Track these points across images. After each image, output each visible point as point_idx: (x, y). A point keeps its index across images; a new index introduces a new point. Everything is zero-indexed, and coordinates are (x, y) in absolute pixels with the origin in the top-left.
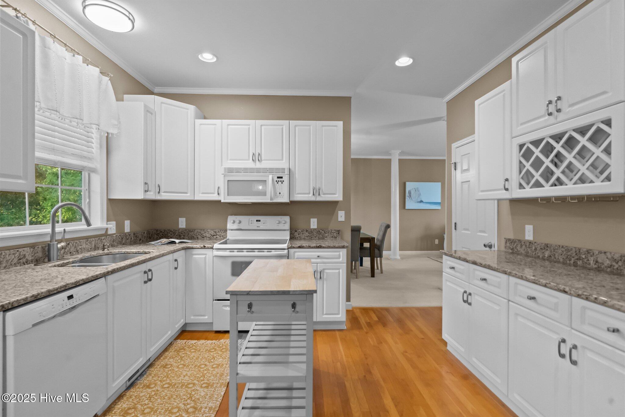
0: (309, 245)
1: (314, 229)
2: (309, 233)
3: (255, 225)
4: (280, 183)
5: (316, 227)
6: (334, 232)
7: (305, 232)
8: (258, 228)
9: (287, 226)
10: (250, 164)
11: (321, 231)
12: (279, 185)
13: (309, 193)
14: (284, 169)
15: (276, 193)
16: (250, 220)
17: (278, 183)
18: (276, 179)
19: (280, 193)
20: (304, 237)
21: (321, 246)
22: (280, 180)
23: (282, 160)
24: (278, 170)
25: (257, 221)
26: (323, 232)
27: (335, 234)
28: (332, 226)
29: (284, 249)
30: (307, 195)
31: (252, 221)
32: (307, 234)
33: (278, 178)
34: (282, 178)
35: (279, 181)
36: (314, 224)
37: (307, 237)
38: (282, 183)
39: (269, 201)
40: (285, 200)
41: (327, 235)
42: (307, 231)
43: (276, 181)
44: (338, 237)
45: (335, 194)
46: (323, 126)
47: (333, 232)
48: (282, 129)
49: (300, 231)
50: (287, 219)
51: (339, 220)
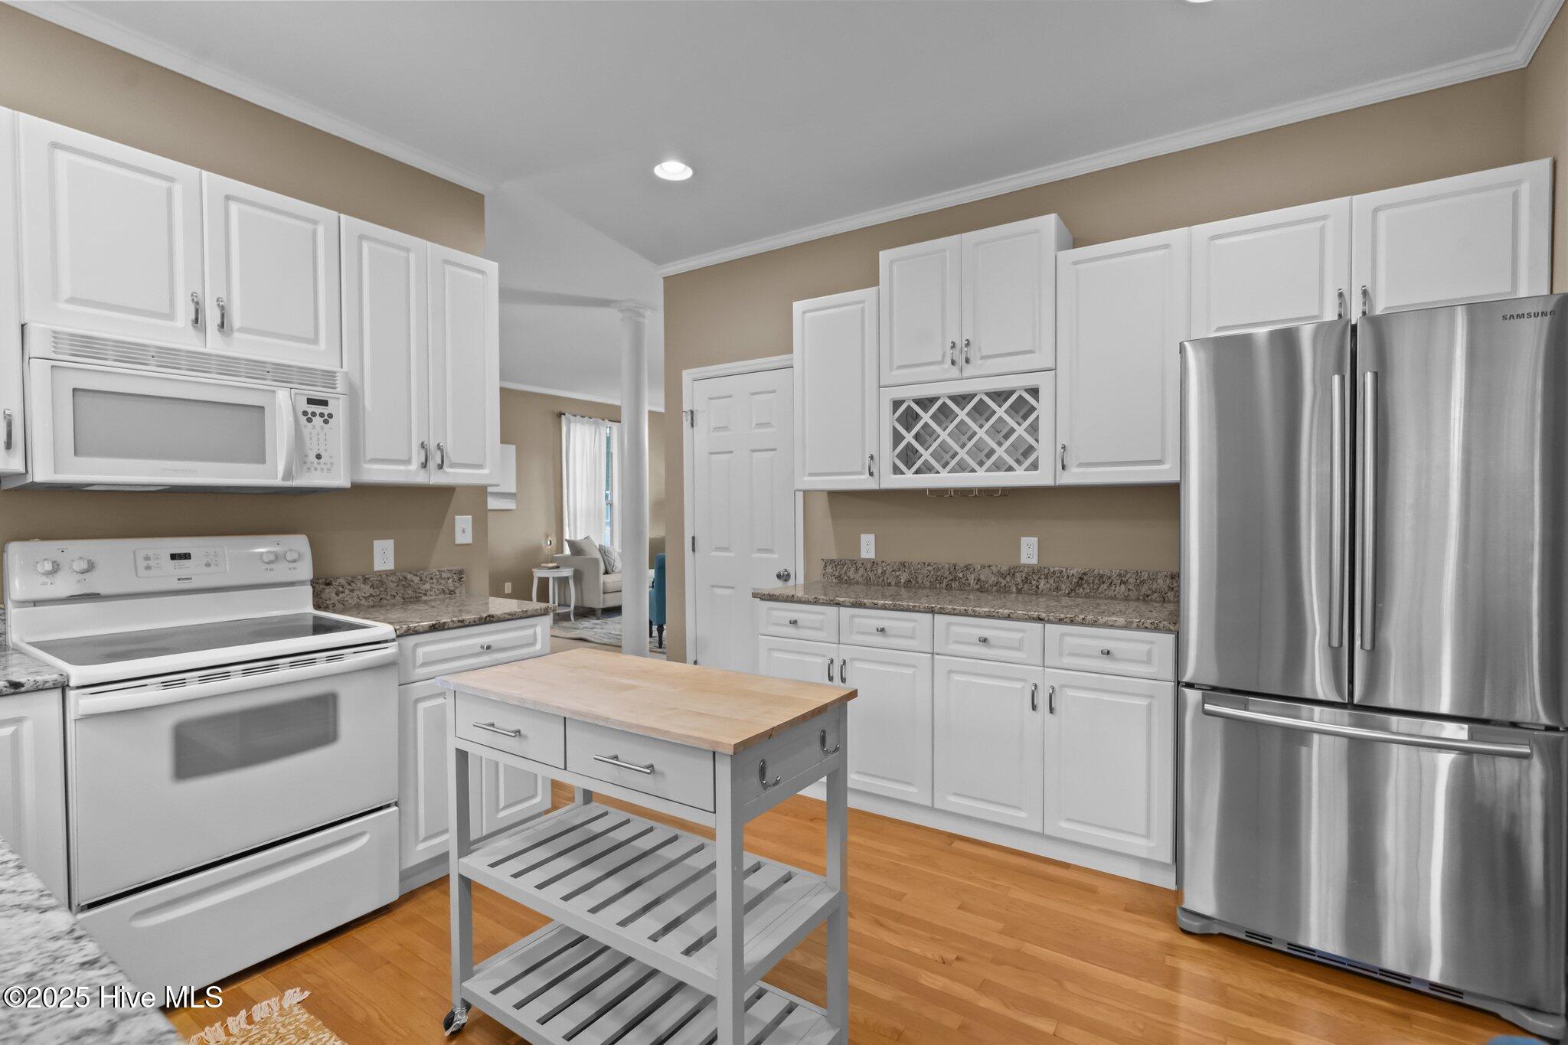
0: (460, 618)
1: (389, 573)
2: (372, 586)
3: (170, 575)
4: (318, 420)
5: (390, 566)
6: (449, 575)
7: (359, 584)
8: (184, 585)
9: (305, 570)
10: (179, 335)
11: (409, 576)
12: (314, 427)
13: (408, 462)
14: (331, 375)
15: (306, 456)
16: (141, 555)
17: (309, 420)
18: (304, 406)
19: (319, 457)
20: (356, 600)
21: (493, 617)
22: (318, 409)
23: (315, 341)
24: (307, 375)
25: (174, 557)
26: (416, 579)
27: (450, 581)
28: (440, 561)
29: (386, 641)
30: (402, 468)
31: (147, 558)
32: (367, 589)
33: (311, 401)
34: (324, 403)
35: (314, 414)
36: (384, 556)
37: (366, 598)
38: (326, 422)
39: (278, 481)
40: (339, 478)
41: (427, 586)
42: (365, 580)
43: (305, 413)
44: (457, 591)
45: (480, 466)
46: (446, 262)
47: (444, 575)
48: (314, 234)
49: (342, 581)
50: (300, 544)
51: (458, 541)
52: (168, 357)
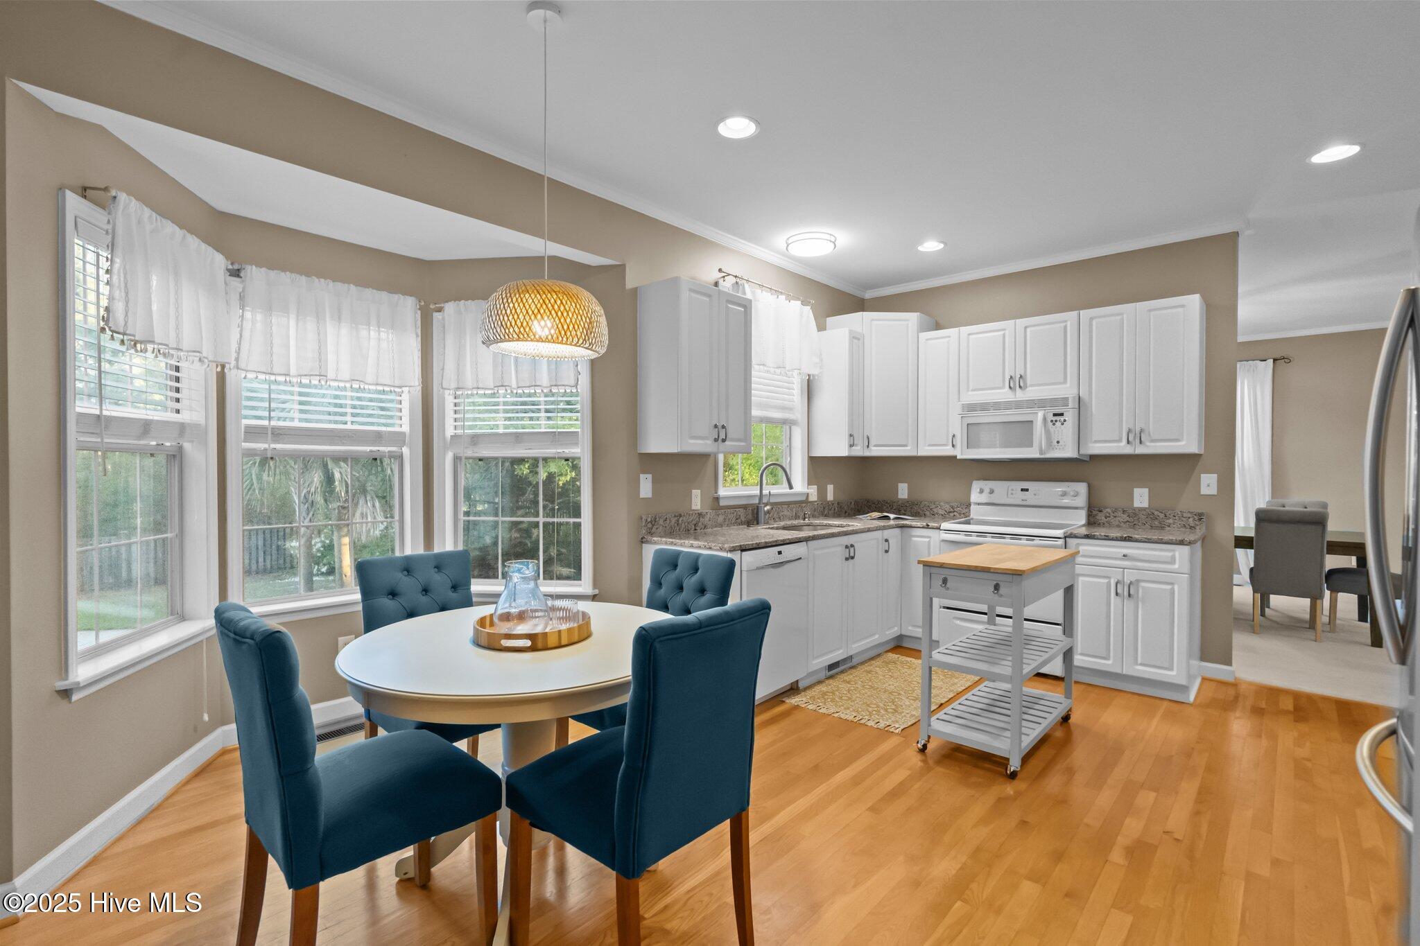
0: (1107, 534)
1: (1144, 509)
2: (1128, 516)
3: (1019, 497)
4: (1058, 424)
5: (1146, 505)
6: (1189, 515)
7: (1120, 514)
8: (1024, 503)
9: (1082, 500)
10: (1004, 395)
11: (1156, 513)
12: (1056, 428)
13: (1120, 440)
14: (1067, 399)
15: (1052, 442)
16: (1010, 488)
17: (1054, 424)
18: (1050, 417)
19: (1058, 442)
20: (1117, 523)
21: (1131, 538)
22: (1058, 418)
23: (1065, 381)
24: (1054, 402)
25: (1022, 490)
26: (1162, 516)
27: (1191, 519)
28: (1186, 504)
29: (1059, 538)
30: (1115, 444)
31: (1012, 490)
32: (1125, 517)
33: (1055, 415)
34: (1062, 414)
35: (1056, 421)
36: (1141, 498)
37: (1125, 523)
38: (1063, 424)
39: (1037, 456)
40: (1069, 452)
41: (1171, 521)
42: (1124, 512)
43: (1052, 421)
44: (1198, 528)
45: (1175, 440)
46: (1150, 311)
47: (1185, 515)
48: (1065, 327)
49: (1109, 510)
50: (1082, 488)
51: (1203, 492)
52: (997, 406)
